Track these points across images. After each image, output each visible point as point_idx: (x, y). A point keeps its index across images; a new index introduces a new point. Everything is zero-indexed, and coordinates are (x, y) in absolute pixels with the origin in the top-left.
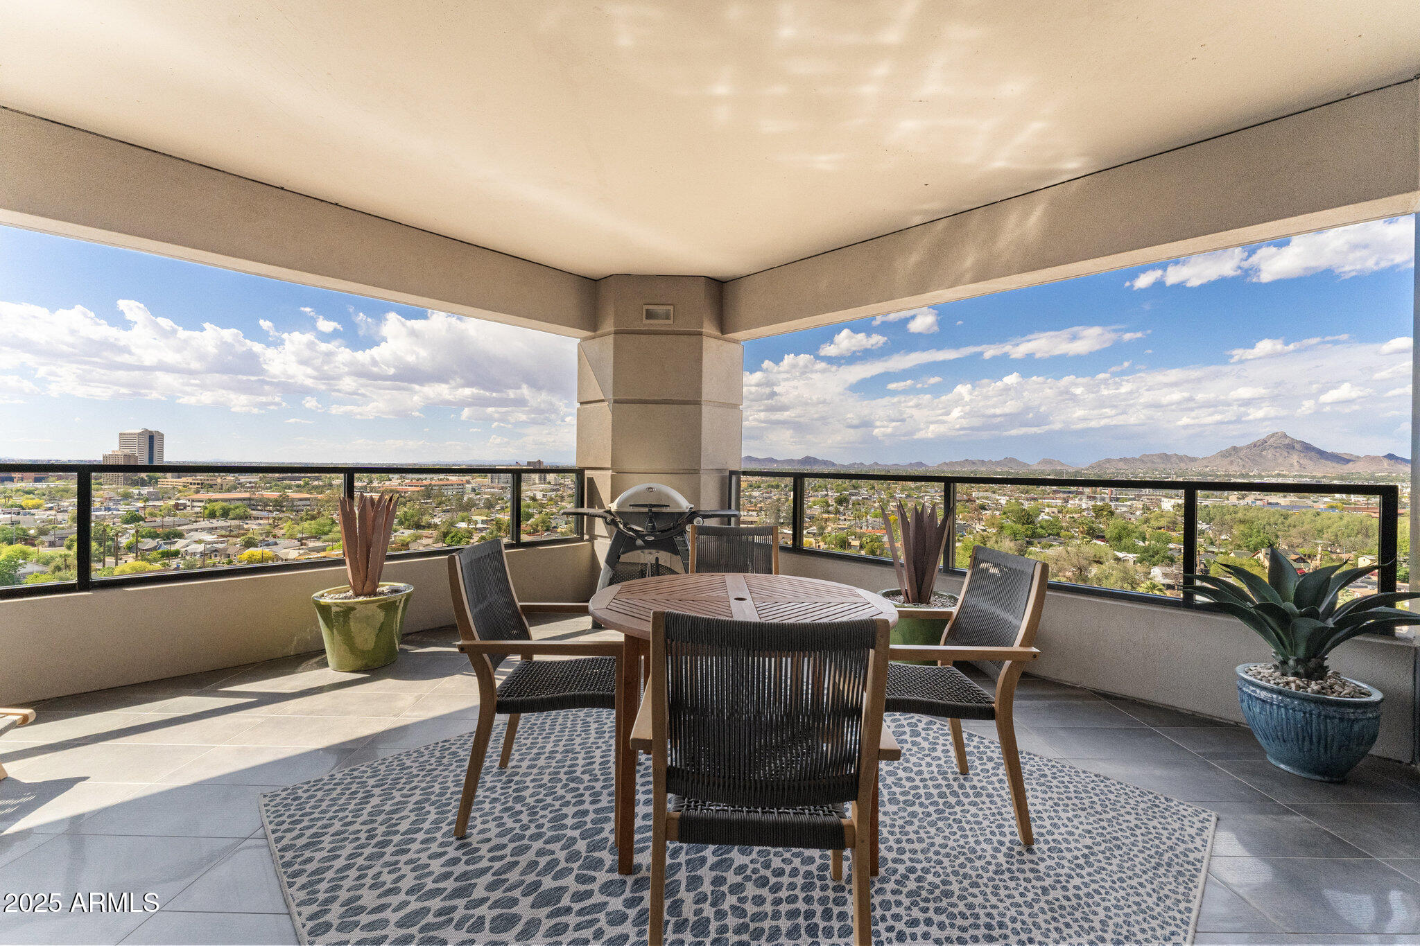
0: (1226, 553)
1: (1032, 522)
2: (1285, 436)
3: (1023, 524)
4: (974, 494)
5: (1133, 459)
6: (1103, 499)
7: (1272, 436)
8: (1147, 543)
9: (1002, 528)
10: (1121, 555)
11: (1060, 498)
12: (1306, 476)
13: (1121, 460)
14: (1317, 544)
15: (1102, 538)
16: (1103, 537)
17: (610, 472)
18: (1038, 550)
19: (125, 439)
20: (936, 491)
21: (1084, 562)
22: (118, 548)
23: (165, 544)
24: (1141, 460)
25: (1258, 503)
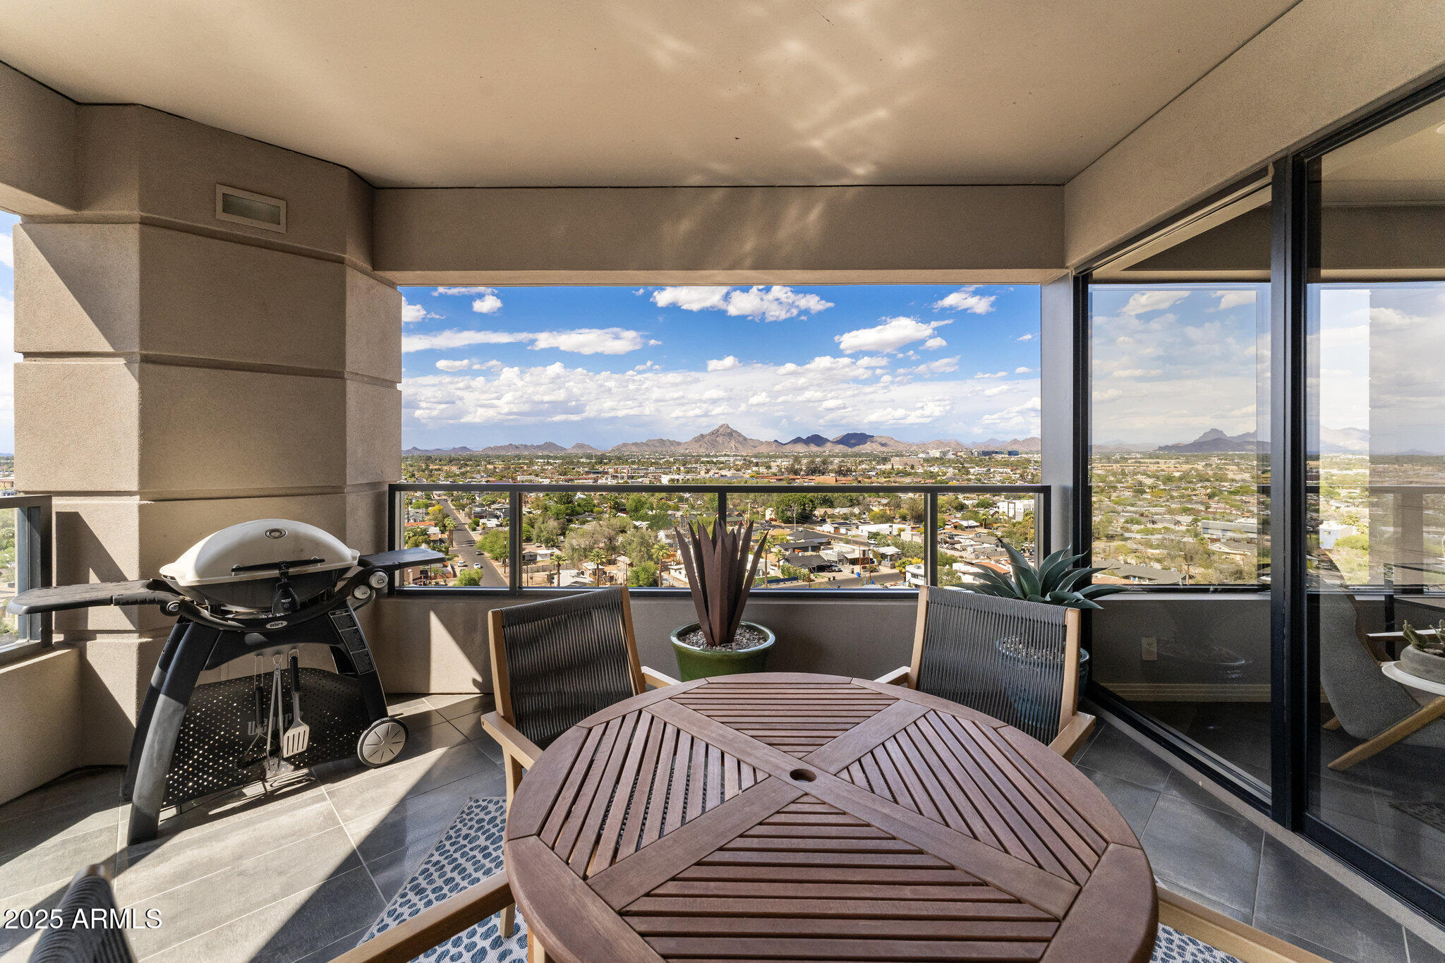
0: (701, 515)
1: (571, 502)
2: (728, 427)
3: (565, 503)
4: (519, 478)
5: (642, 443)
6: (622, 478)
7: (721, 427)
8: (654, 511)
9: (546, 509)
10: (637, 523)
11: (591, 478)
13: (633, 444)
14: (747, 503)
15: (623, 511)
16: (625, 510)
17: (136, 500)
18: (576, 526)
20: (482, 477)
21: (613, 533)
24: (646, 444)
25: (716, 475)
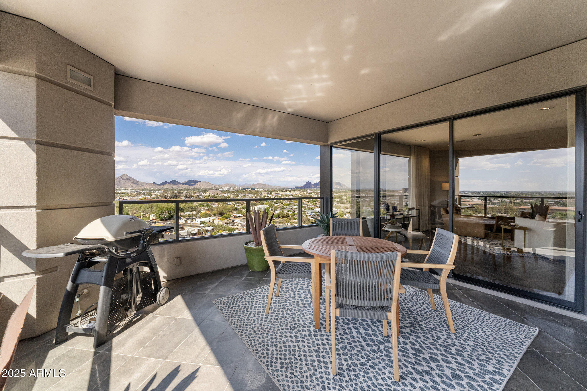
2: (127, 175)
7: (123, 175)
12: (133, 190)
17: (35, 210)
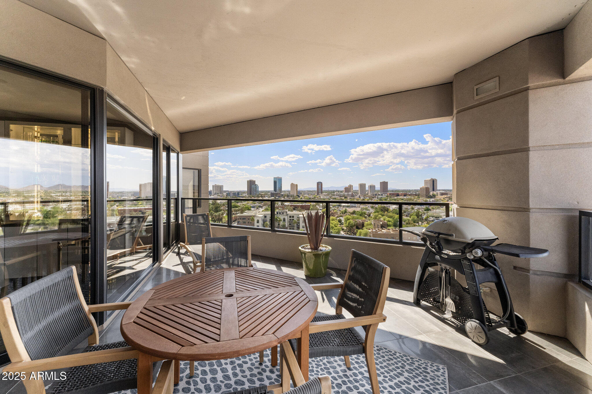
17: (456, 207)
19: (426, 182)
22: (423, 219)
23: (436, 219)
